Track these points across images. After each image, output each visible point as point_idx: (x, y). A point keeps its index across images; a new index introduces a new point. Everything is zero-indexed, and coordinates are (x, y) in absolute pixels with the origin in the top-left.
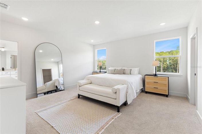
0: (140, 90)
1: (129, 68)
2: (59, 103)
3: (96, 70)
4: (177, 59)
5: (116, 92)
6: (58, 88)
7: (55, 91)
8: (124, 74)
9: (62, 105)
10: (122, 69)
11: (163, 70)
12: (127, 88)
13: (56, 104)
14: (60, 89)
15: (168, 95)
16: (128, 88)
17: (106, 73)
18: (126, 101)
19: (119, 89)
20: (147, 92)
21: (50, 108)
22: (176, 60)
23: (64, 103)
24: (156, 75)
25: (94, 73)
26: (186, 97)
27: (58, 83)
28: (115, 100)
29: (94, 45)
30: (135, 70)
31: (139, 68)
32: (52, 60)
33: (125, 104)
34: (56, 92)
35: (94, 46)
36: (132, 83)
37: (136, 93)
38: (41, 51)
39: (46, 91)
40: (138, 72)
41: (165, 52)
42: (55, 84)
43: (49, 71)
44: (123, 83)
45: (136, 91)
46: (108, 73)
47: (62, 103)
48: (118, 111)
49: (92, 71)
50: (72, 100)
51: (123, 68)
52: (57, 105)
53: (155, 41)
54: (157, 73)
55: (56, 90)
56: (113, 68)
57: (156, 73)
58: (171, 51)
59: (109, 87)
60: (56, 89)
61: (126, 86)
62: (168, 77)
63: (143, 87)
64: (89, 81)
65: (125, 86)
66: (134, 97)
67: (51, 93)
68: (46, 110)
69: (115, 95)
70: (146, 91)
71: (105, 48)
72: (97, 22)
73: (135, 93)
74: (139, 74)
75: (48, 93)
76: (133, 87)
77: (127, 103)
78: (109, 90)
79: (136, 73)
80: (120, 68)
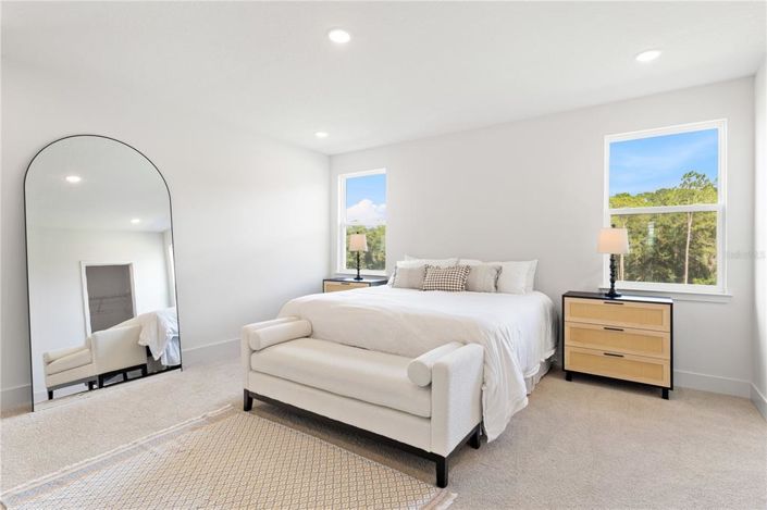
0: (541, 363)
1: (491, 264)
2: (142, 440)
3: (342, 268)
4: (683, 225)
5: (430, 384)
6: (156, 358)
7: (139, 371)
8: (467, 288)
9: (156, 449)
10: (457, 267)
11: (628, 269)
12: (484, 362)
13: (123, 447)
14: (165, 363)
15: (672, 388)
16: (489, 360)
17: (385, 282)
18: (480, 426)
19: (444, 370)
20: (571, 376)
21: (85, 472)
22: (679, 228)
23: (170, 437)
24: (612, 295)
25: (332, 283)
26: (749, 397)
27: (153, 333)
28: (425, 424)
29: (331, 157)
30: (519, 273)
31: (535, 262)
32: (136, 221)
33: (475, 440)
34: (145, 374)
35: (331, 160)
36: (506, 335)
37: (526, 379)
38: (74, 179)
39: (95, 371)
40: (531, 282)
41: (635, 195)
42: (138, 338)
43: (122, 272)
44: (462, 334)
45: (525, 371)
46: (393, 286)
47: (157, 442)
48: (442, 482)
49: (324, 275)
50: (211, 420)
51: (464, 263)
52: (129, 454)
53: (608, 140)
54: (619, 285)
55: (143, 367)
56: (418, 261)
57: (613, 286)
58: (658, 193)
59: (397, 354)
60: (143, 360)
61: (480, 348)
62: (672, 304)
63: (553, 352)
64: (303, 322)
65: (474, 349)
66: (518, 404)
67: (126, 380)
68: (59, 483)
69: (423, 397)
70: (566, 368)
71: (383, 171)
72: (340, 37)
73: (523, 383)
74: (535, 289)
75: (103, 380)
76: (513, 357)
77: (485, 437)
78: (395, 372)
79: (523, 285)
80: (451, 262)
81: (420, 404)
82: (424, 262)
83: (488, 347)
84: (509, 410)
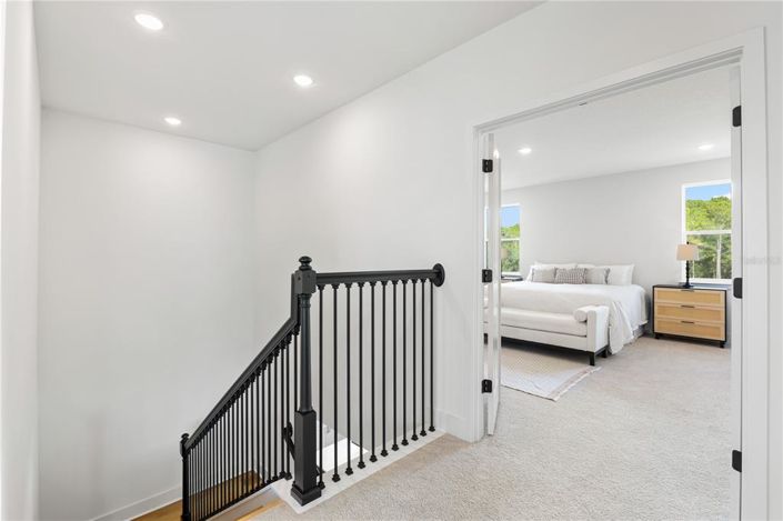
1: (602, 267)
5: (586, 321)
8: (587, 282)
10: (578, 269)
11: (697, 270)
12: (610, 315)
15: (726, 341)
16: (612, 314)
18: (607, 347)
19: (592, 315)
20: (659, 336)
24: (687, 286)
28: (584, 339)
30: (622, 272)
31: (632, 266)
33: (605, 353)
36: (620, 302)
40: (630, 279)
44: (598, 302)
46: (532, 281)
48: (592, 364)
51: (582, 266)
53: (684, 187)
54: (691, 280)
56: (548, 265)
57: (688, 281)
61: (607, 308)
62: (725, 291)
63: (646, 321)
65: (605, 308)
66: (628, 338)
69: (582, 326)
70: (656, 331)
71: (518, 205)
73: (631, 331)
74: (633, 283)
76: (625, 315)
77: (610, 352)
79: (625, 280)
80: (572, 266)
81: (582, 329)
82: (553, 266)
83: (611, 307)
84: (623, 340)
